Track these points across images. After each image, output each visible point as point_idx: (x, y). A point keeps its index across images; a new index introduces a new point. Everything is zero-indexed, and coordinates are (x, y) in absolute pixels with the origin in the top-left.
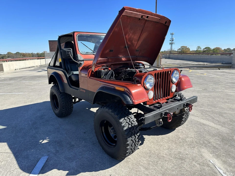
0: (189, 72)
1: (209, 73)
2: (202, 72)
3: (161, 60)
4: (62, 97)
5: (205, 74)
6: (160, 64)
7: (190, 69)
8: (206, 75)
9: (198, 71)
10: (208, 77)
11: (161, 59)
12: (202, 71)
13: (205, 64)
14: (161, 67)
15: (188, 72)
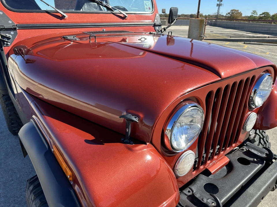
0: (244, 48)
1: (272, 52)
2: (262, 49)
3: (205, 28)
4: (6, 103)
5: (268, 53)
6: (204, 34)
7: (244, 43)
8: (269, 55)
9: (256, 47)
10: (273, 58)
11: (205, 26)
12: (262, 47)
13: (266, 37)
14: (205, 38)
15: (242, 48)
